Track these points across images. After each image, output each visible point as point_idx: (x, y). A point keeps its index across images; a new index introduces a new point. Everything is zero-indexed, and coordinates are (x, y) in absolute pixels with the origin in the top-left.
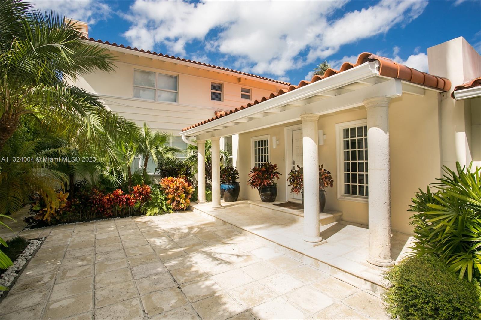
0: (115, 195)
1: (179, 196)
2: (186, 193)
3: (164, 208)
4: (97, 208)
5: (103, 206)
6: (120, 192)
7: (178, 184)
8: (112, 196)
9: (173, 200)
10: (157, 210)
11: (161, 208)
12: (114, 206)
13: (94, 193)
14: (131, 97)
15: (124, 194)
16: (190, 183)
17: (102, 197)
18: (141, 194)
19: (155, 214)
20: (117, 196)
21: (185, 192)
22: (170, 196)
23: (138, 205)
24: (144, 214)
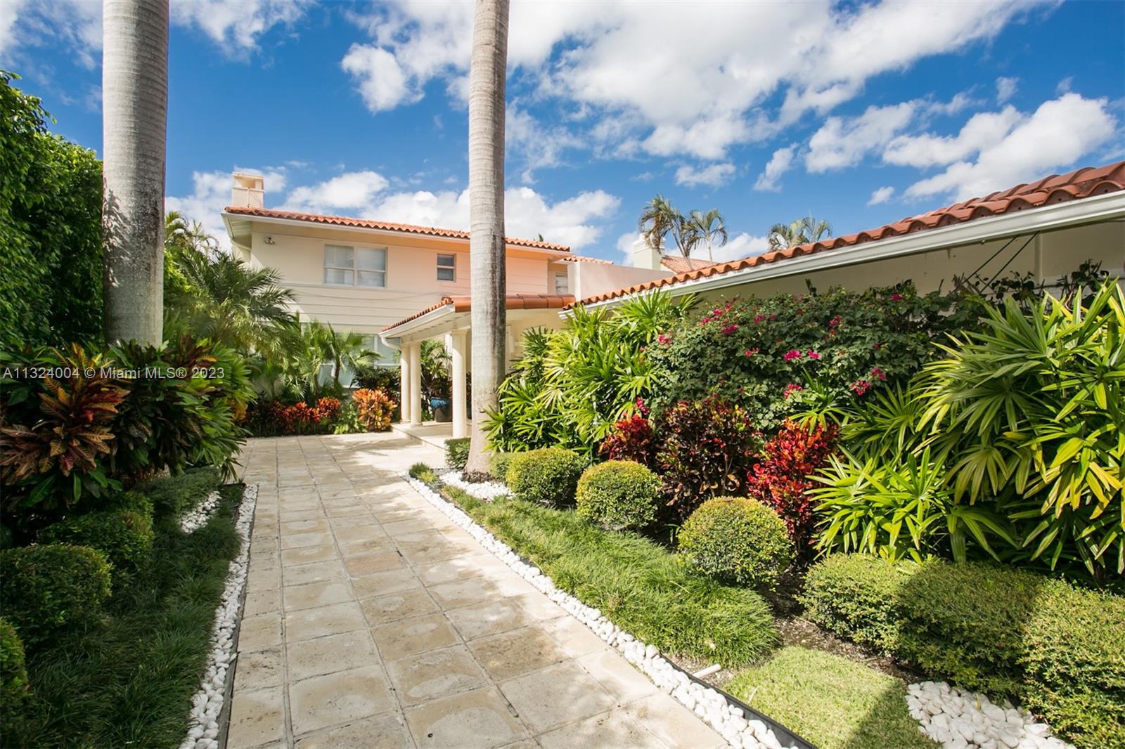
0: (298, 408)
1: (375, 413)
2: (386, 410)
3: (356, 426)
4: (278, 422)
5: (284, 421)
6: (304, 405)
7: (373, 397)
8: (295, 409)
9: (367, 417)
10: (346, 428)
11: (351, 426)
12: (296, 421)
13: (275, 405)
14: (320, 283)
15: (308, 408)
16: (391, 397)
17: (284, 409)
18: (327, 408)
19: (344, 433)
20: (300, 409)
21: (383, 408)
22: (363, 412)
23: (325, 422)
24: (331, 433)
